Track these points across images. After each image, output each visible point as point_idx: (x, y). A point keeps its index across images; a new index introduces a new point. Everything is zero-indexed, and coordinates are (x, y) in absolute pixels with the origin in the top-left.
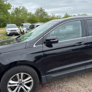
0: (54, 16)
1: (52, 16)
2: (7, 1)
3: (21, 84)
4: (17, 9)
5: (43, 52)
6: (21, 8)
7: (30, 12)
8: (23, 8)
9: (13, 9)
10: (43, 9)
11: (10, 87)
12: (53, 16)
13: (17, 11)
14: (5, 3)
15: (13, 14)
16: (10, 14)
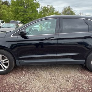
4: (45, 7)
5: (17, 41)
6: (49, 7)
7: (57, 11)
8: (51, 7)
9: (42, 8)
10: (70, 7)
13: (45, 10)
14: (35, 2)
15: (41, 13)
16: (39, 12)
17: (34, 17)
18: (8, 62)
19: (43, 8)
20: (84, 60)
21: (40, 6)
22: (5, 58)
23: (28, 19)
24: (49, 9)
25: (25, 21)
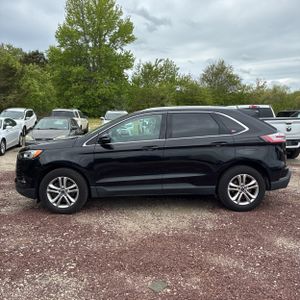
0: (262, 87)
1: (255, 86)
2: (124, 48)
3: (63, 192)
4: (149, 66)
5: (94, 153)
6: (162, 64)
7: (187, 74)
8: (168, 65)
9: (139, 67)
10: (226, 64)
11: (51, 193)
12: (258, 88)
13: (149, 72)
14: (119, 51)
15: (136, 81)
16: (130, 79)
17: (116, 97)
18: (77, 190)
19: (145, 67)
20: (214, 187)
21: (135, 63)
22: (72, 184)
23: (98, 101)
24: (161, 70)
25: (90, 107)
